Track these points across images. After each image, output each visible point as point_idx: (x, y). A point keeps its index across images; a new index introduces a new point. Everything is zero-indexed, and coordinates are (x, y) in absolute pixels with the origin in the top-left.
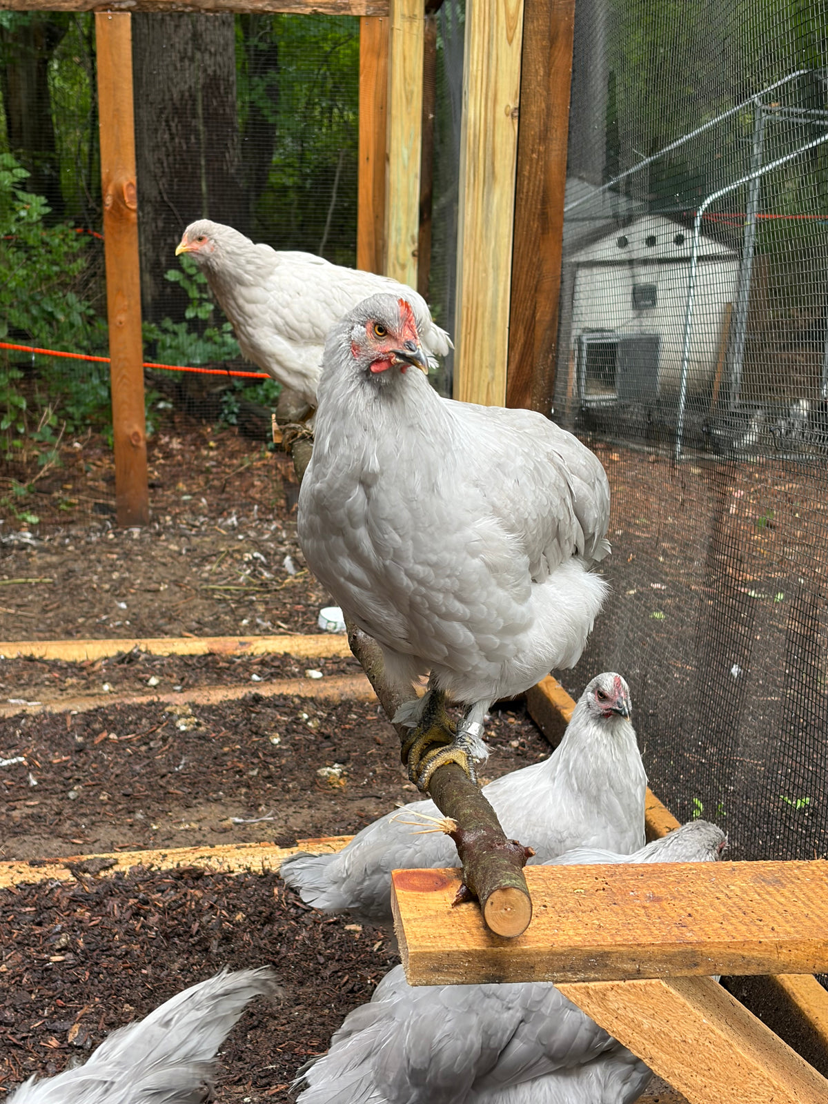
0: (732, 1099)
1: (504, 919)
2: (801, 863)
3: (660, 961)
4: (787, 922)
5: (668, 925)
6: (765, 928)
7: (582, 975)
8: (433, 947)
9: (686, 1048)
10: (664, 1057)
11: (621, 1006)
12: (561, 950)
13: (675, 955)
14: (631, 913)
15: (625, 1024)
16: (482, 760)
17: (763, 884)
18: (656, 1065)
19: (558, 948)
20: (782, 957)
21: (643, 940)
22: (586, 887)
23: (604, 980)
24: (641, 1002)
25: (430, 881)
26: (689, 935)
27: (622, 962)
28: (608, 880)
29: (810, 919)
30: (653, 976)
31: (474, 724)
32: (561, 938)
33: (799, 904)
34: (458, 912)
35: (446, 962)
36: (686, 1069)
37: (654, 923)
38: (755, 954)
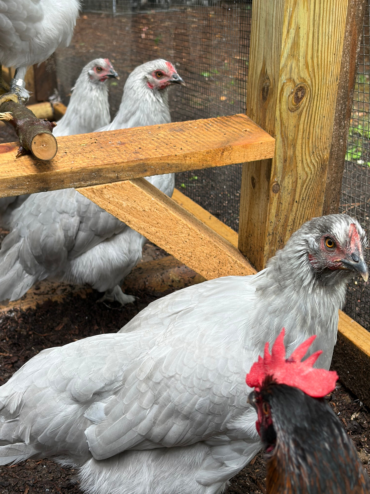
0: (170, 237)
1: (43, 151)
2: (192, 121)
3: (128, 171)
4: (188, 145)
5: (130, 153)
6: (178, 149)
7: (89, 183)
8: (8, 176)
9: (145, 214)
10: (135, 220)
11: (111, 196)
12: (76, 170)
13: (135, 167)
14: (110, 150)
15: (114, 205)
16: (26, 99)
17: (174, 132)
18: (132, 224)
19: (74, 169)
20: (187, 162)
21: (118, 161)
22: (86, 142)
23: (101, 184)
24: (121, 193)
25: (3, 149)
26: (140, 156)
27: (109, 173)
28: (97, 138)
29: (199, 143)
30: (125, 179)
31: (20, 80)
32: (76, 165)
33: (193, 137)
34: (20, 160)
35: (16, 183)
36: (147, 224)
37: (122, 154)
38: (174, 162)
